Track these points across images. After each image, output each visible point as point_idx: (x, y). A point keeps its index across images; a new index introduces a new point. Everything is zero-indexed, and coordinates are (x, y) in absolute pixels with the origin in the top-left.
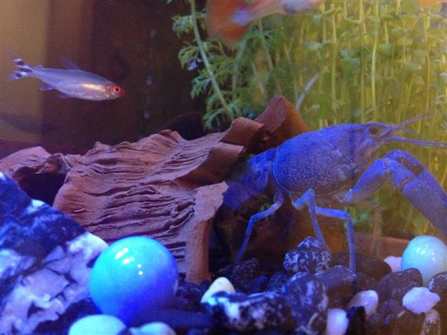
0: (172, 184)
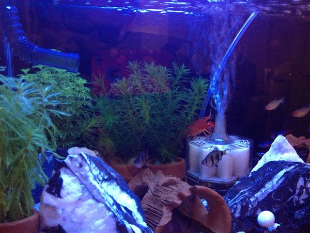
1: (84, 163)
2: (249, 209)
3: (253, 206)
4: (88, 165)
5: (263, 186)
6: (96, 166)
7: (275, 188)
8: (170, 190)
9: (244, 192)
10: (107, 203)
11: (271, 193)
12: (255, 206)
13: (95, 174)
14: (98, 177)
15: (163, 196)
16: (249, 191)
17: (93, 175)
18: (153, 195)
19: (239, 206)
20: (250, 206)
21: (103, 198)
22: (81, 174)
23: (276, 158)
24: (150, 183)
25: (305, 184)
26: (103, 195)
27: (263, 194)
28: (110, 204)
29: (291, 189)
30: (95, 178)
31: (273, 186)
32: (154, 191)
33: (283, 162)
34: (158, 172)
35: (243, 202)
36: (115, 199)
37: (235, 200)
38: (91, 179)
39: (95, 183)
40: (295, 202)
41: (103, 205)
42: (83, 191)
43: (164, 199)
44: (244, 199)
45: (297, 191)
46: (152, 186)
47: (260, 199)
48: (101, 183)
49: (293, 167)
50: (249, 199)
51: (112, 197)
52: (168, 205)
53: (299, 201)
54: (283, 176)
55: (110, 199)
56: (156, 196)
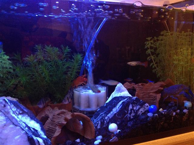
0: (153, 93)
1: (6, 104)
2: (105, 123)
3: (106, 121)
4: (9, 105)
5: (111, 110)
6: (14, 106)
7: (118, 111)
8: (60, 117)
9: (102, 115)
10: (22, 126)
11: (116, 113)
12: (108, 121)
13: (14, 110)
14: (16, 112)
15: (57, 121)
16: (104, 113)
17: (13, 111)
18: (52, 121)
19: (100, 122)
20: (105, 122)
21: (19, 123)
22: (5, 111)
23: (118, 95)
24: (50, 115)
25: (133, 108)
26: (19, 122)
27: (112, 115)
28: (23, 127)
29: (126, 111)
30: (14, 112)
31: (117, 110)
32: (52, 119)
33: (121, 97)
34: (55, 108)
35: (101, 120)
36: (27, 124)
37: (97, 119)
38: (11, 113)
39: (14, 115)
40: (128, 118)
41: (19, 127)
42: (6, 121)
44: (102, 118)
45: (129, 112)
46: (51, 116)
47: (110, 118)
48: (18, 116)
49: (126, 99)
50: (105, 118)
51: (25, 123)
52: (59, 125)
53: (130, 117)
54: (121, 104)
55: (24, 124)
56: (53, 121)
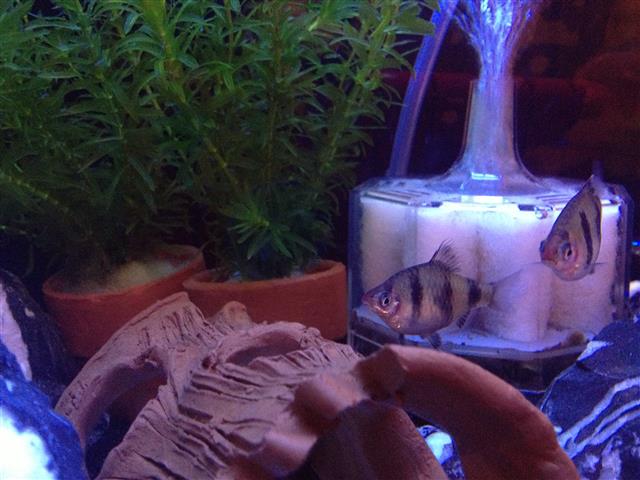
15: (222, 413)
18: (182, 409)
34: (226, 309)
43: (228, 429)
52: (242, 460)
56: (191, 413)
